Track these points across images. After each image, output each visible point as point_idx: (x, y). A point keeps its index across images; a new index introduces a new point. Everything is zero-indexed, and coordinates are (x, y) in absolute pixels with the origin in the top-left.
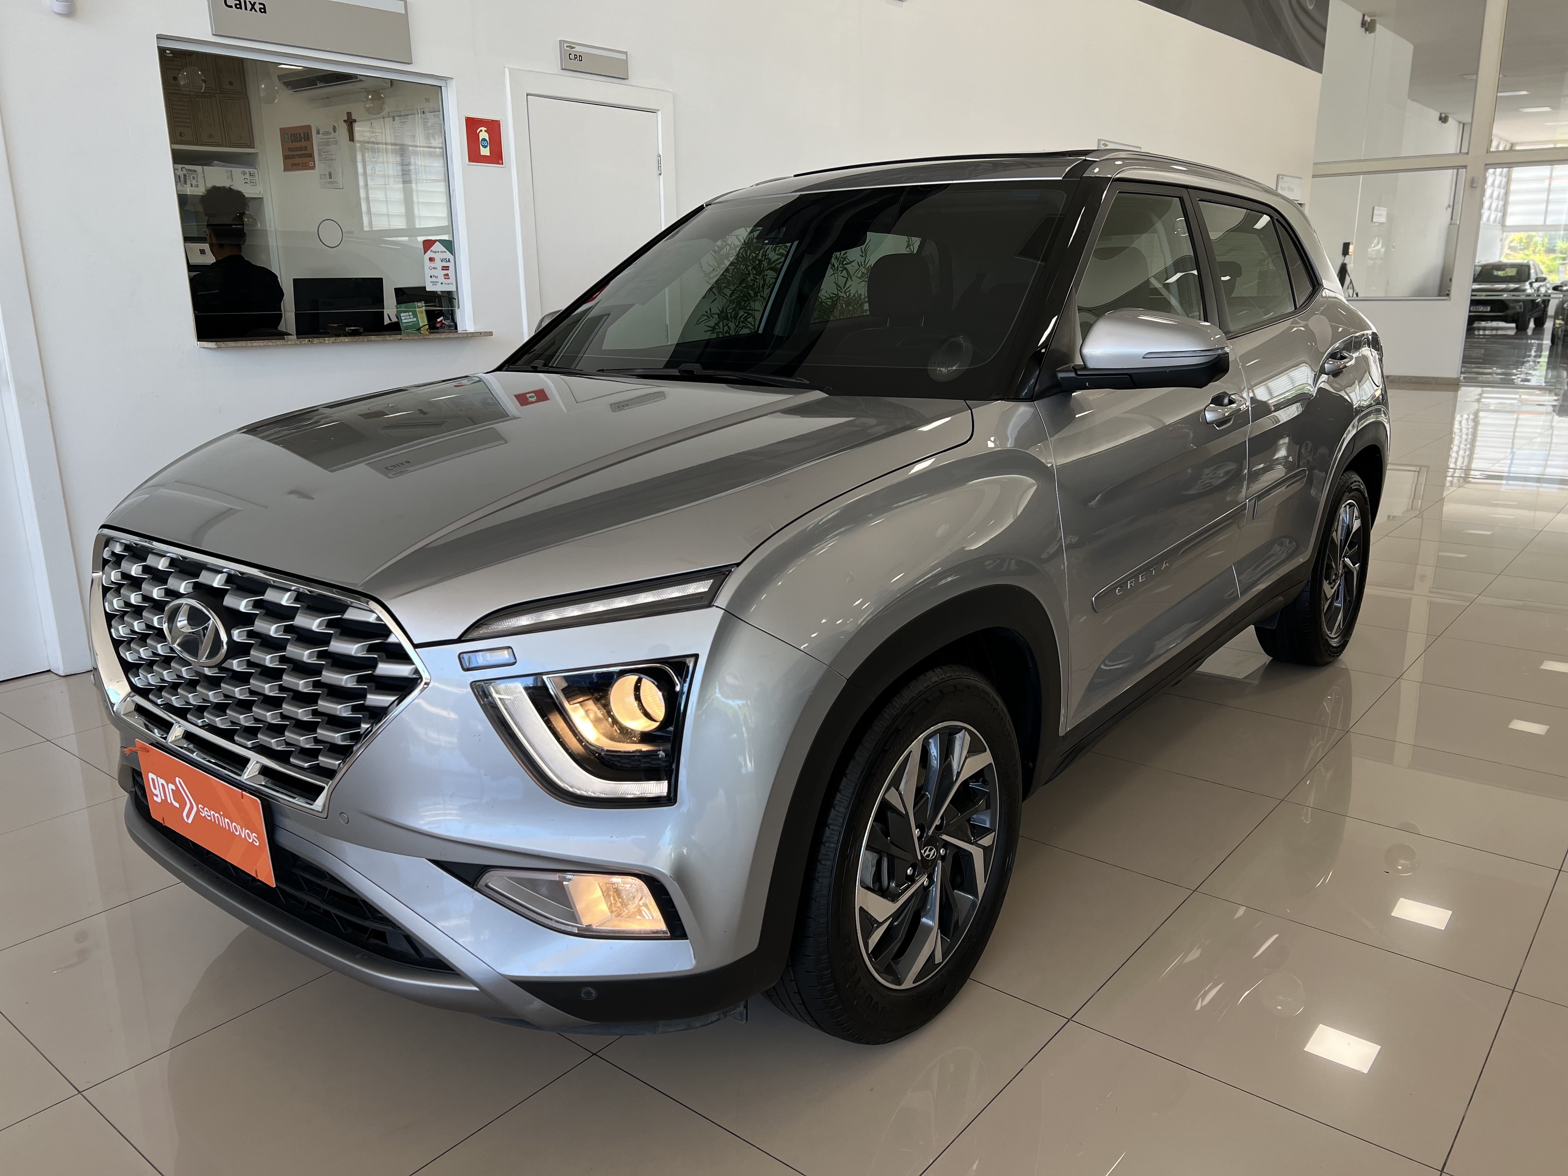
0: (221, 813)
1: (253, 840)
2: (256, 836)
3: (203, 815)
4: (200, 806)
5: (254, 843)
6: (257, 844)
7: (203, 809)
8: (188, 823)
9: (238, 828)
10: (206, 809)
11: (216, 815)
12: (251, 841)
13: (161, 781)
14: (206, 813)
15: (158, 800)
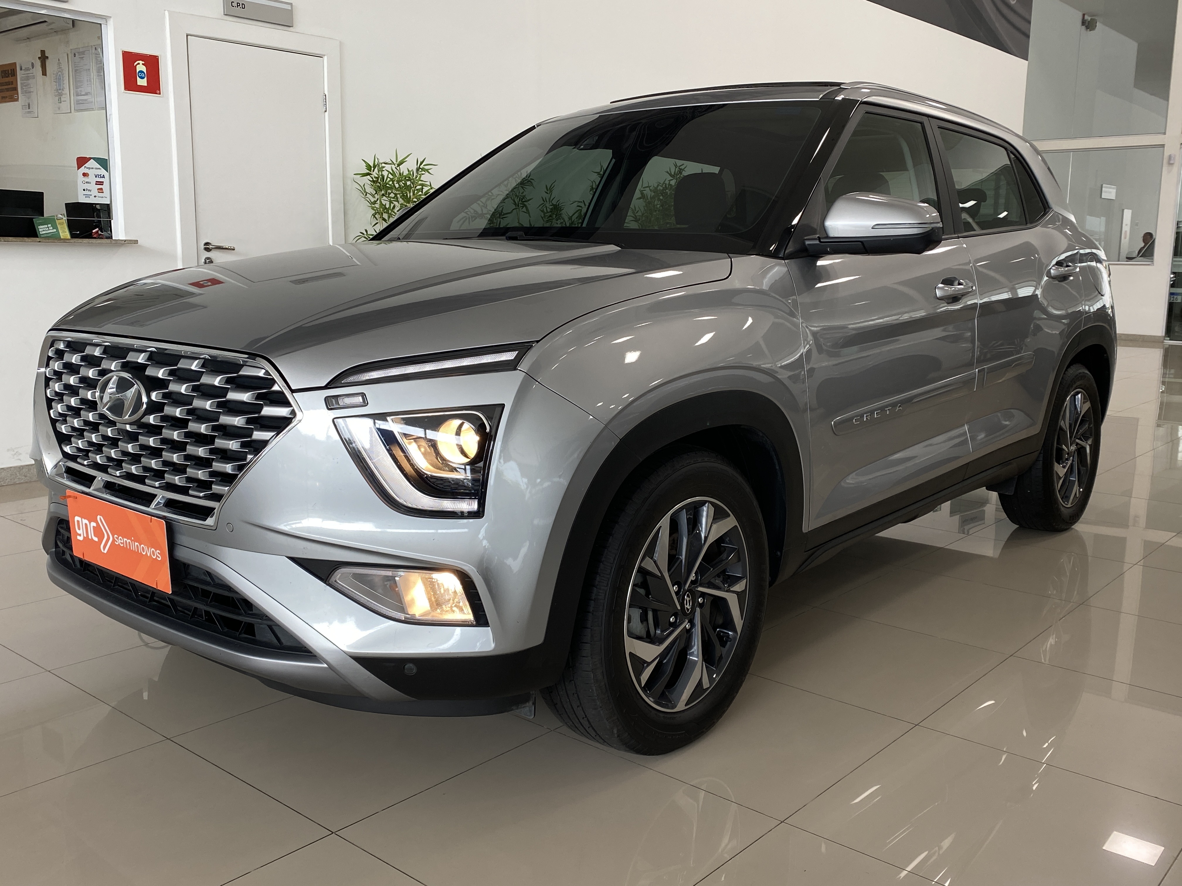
0: (133, 538)
1: (157, 556)
2: (159, 552)
3: (117, 544)
4: (116, 536)
5: (158, 558)
6: (160, 559)
7: (118, 538)
8: (104, 553)
9: (146, 548)
10: (120, 537)
11: (128, 541)
12: (154, 557)
13: (85, 521)
14: (120, 541)
15: (80, 538)
